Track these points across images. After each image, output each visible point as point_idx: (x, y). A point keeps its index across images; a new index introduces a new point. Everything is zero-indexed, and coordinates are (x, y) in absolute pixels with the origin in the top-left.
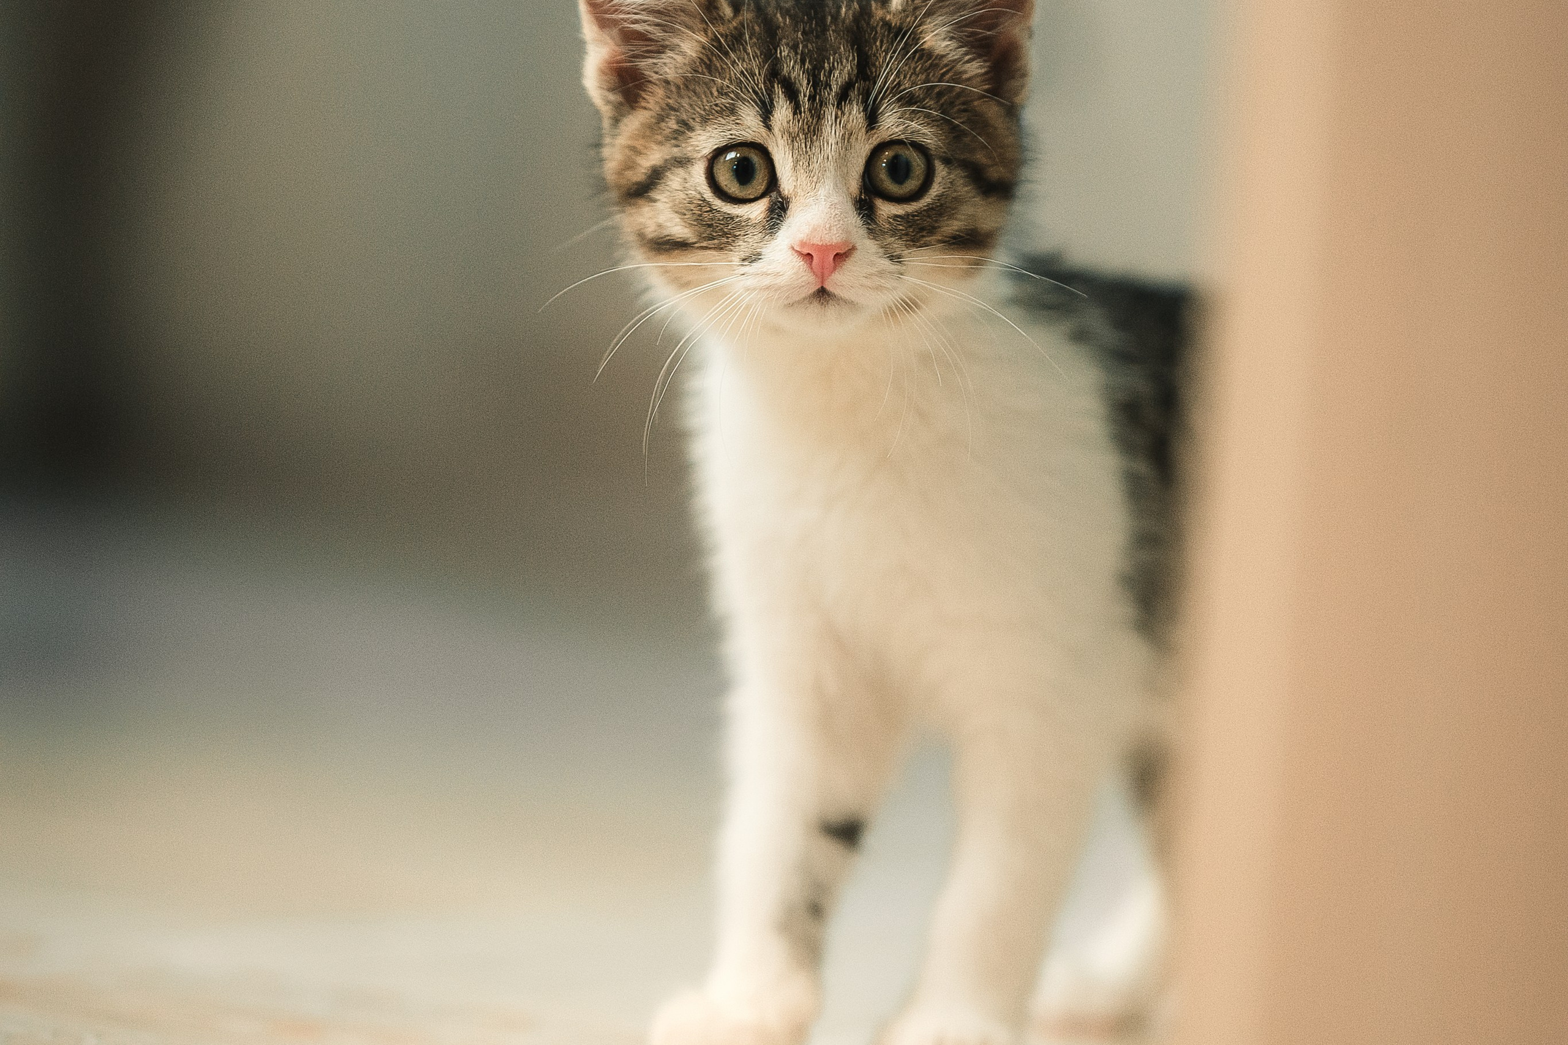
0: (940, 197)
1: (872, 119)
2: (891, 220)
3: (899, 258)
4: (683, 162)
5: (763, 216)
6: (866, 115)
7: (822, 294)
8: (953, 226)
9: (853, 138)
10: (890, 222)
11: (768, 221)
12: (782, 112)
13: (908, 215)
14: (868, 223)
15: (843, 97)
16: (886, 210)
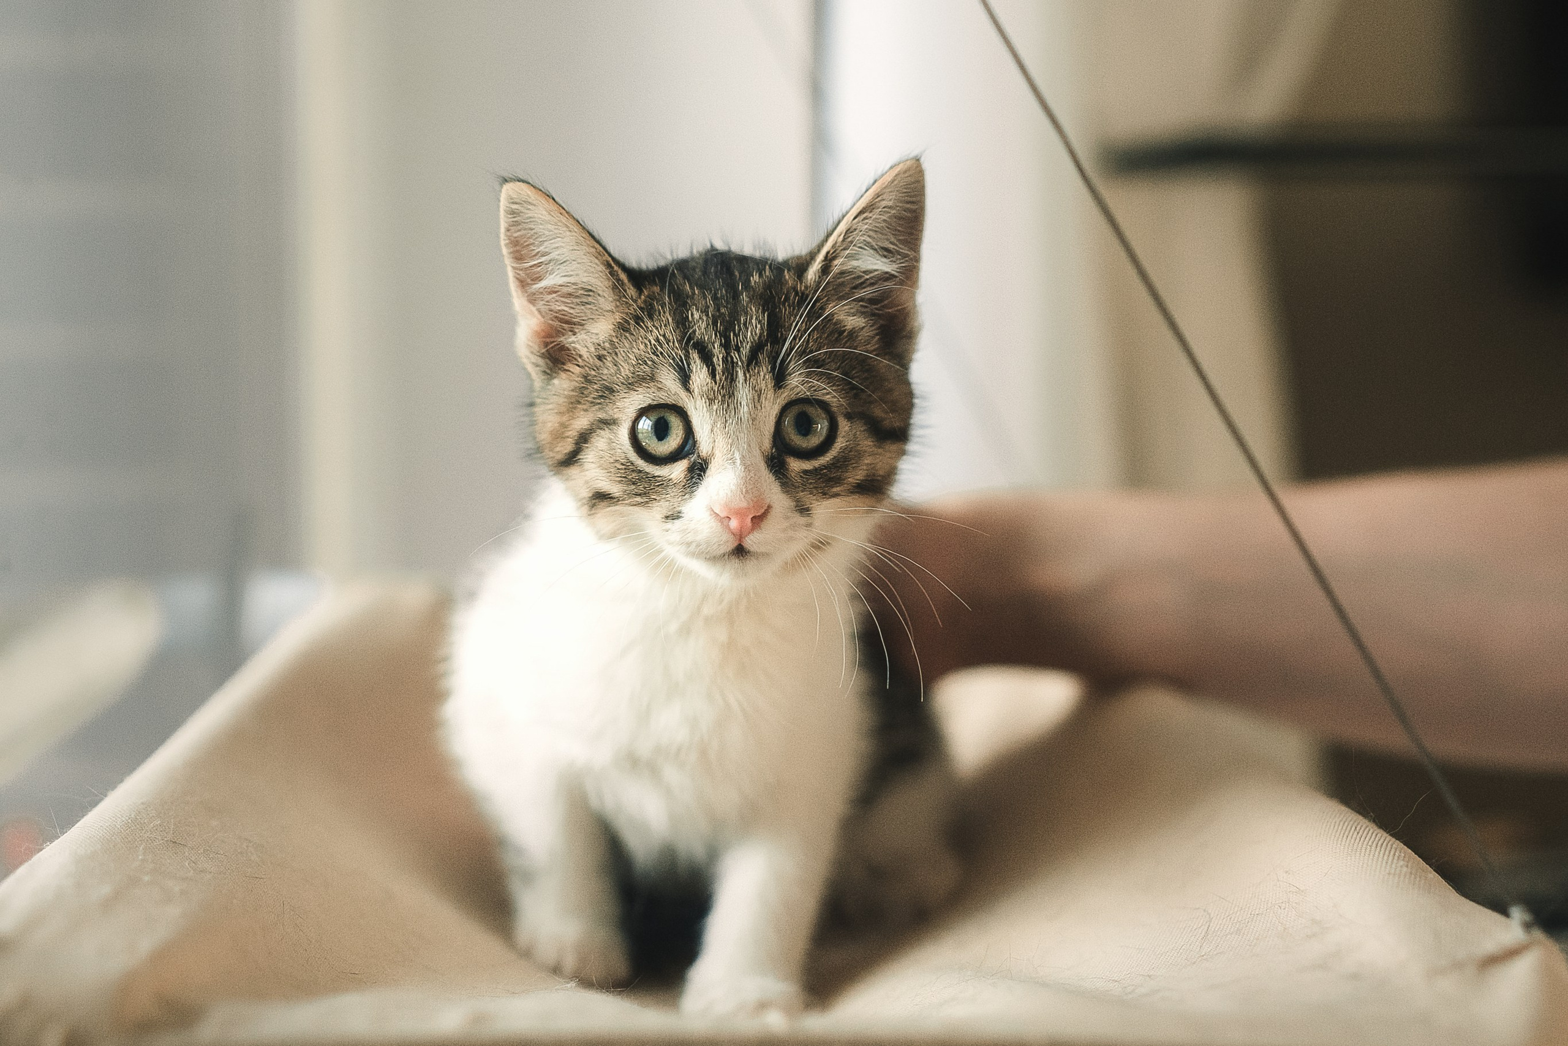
0: (843, 450)
1: (780, 379)
2: (801, 474)
3: (808, 511)
4: (608, 423)
5: (683, 476)
6: (773, 375)
7: (740, 551)
8: (857, 475)
9: (763, 397)
10: (801, 477)
11: (688, 480)
12: (700, 376)
13: (816, 469)
14: (780, 477)
15: (753, 359)
16: (796, 465)
